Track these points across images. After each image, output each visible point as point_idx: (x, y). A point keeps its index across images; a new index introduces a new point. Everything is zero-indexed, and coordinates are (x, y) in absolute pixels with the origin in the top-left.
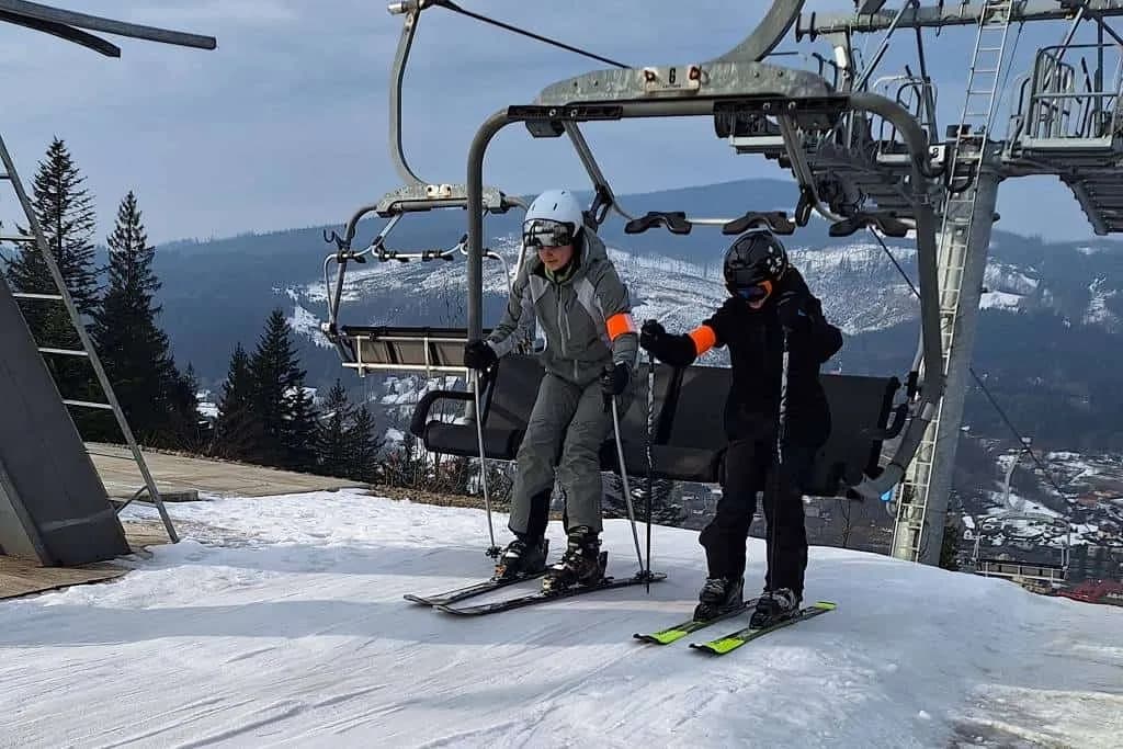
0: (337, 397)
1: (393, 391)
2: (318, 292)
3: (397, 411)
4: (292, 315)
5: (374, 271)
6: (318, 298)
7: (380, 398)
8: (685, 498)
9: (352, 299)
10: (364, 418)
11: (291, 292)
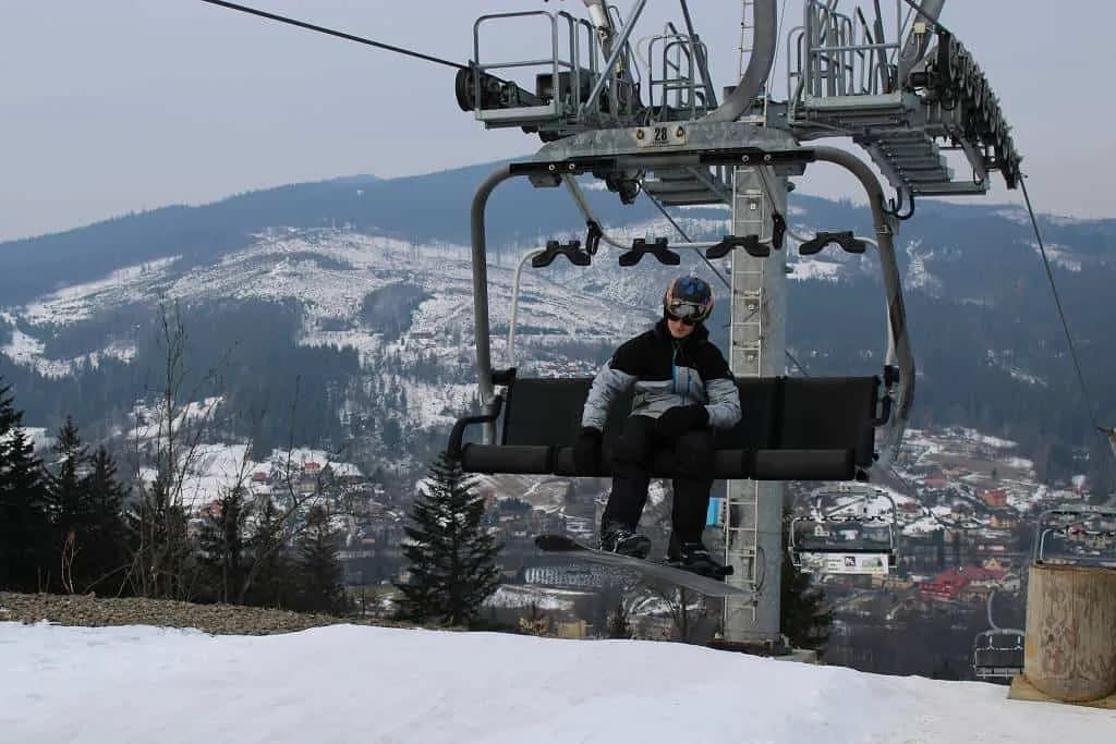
0: (69, 438)
1: (141, 421)
2: (39, 312)
3: (149, 446)
4: (9, 341)
5: (108, 283)
6: (41, 320)
7: (126, 431)
8: (503, 519)
9: (83, 317)
10: (102, 460)
11: (7, 316)
